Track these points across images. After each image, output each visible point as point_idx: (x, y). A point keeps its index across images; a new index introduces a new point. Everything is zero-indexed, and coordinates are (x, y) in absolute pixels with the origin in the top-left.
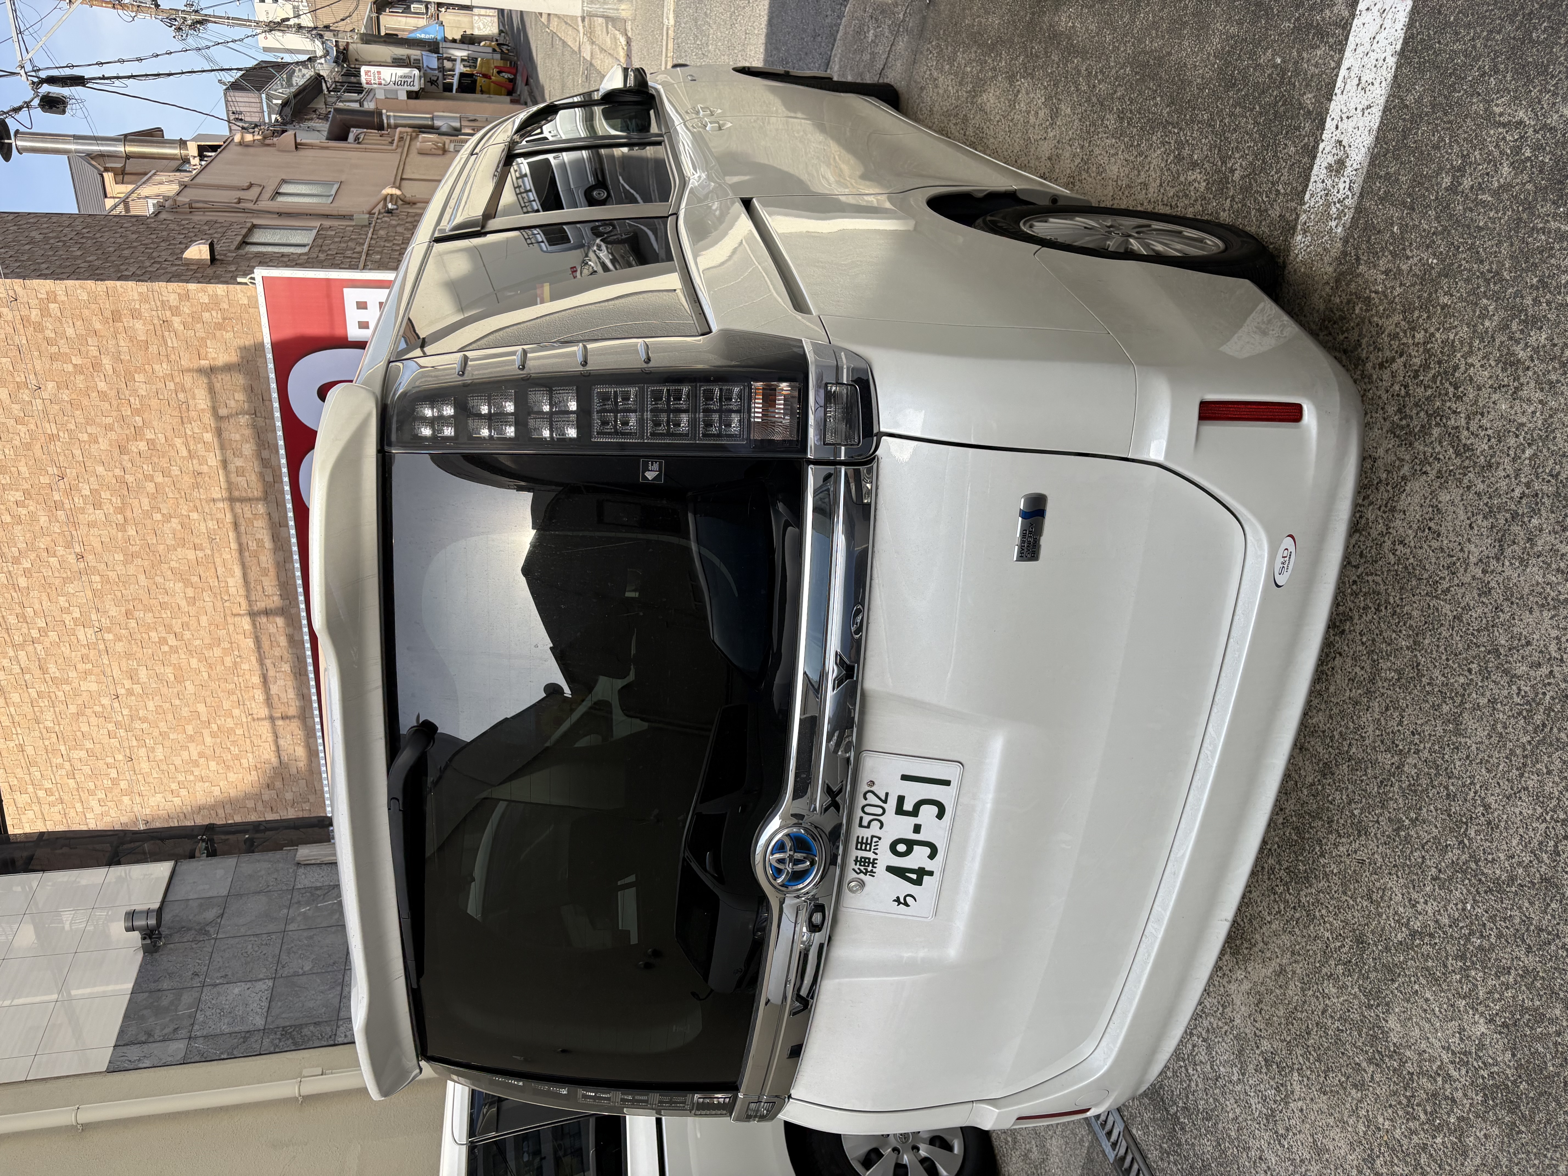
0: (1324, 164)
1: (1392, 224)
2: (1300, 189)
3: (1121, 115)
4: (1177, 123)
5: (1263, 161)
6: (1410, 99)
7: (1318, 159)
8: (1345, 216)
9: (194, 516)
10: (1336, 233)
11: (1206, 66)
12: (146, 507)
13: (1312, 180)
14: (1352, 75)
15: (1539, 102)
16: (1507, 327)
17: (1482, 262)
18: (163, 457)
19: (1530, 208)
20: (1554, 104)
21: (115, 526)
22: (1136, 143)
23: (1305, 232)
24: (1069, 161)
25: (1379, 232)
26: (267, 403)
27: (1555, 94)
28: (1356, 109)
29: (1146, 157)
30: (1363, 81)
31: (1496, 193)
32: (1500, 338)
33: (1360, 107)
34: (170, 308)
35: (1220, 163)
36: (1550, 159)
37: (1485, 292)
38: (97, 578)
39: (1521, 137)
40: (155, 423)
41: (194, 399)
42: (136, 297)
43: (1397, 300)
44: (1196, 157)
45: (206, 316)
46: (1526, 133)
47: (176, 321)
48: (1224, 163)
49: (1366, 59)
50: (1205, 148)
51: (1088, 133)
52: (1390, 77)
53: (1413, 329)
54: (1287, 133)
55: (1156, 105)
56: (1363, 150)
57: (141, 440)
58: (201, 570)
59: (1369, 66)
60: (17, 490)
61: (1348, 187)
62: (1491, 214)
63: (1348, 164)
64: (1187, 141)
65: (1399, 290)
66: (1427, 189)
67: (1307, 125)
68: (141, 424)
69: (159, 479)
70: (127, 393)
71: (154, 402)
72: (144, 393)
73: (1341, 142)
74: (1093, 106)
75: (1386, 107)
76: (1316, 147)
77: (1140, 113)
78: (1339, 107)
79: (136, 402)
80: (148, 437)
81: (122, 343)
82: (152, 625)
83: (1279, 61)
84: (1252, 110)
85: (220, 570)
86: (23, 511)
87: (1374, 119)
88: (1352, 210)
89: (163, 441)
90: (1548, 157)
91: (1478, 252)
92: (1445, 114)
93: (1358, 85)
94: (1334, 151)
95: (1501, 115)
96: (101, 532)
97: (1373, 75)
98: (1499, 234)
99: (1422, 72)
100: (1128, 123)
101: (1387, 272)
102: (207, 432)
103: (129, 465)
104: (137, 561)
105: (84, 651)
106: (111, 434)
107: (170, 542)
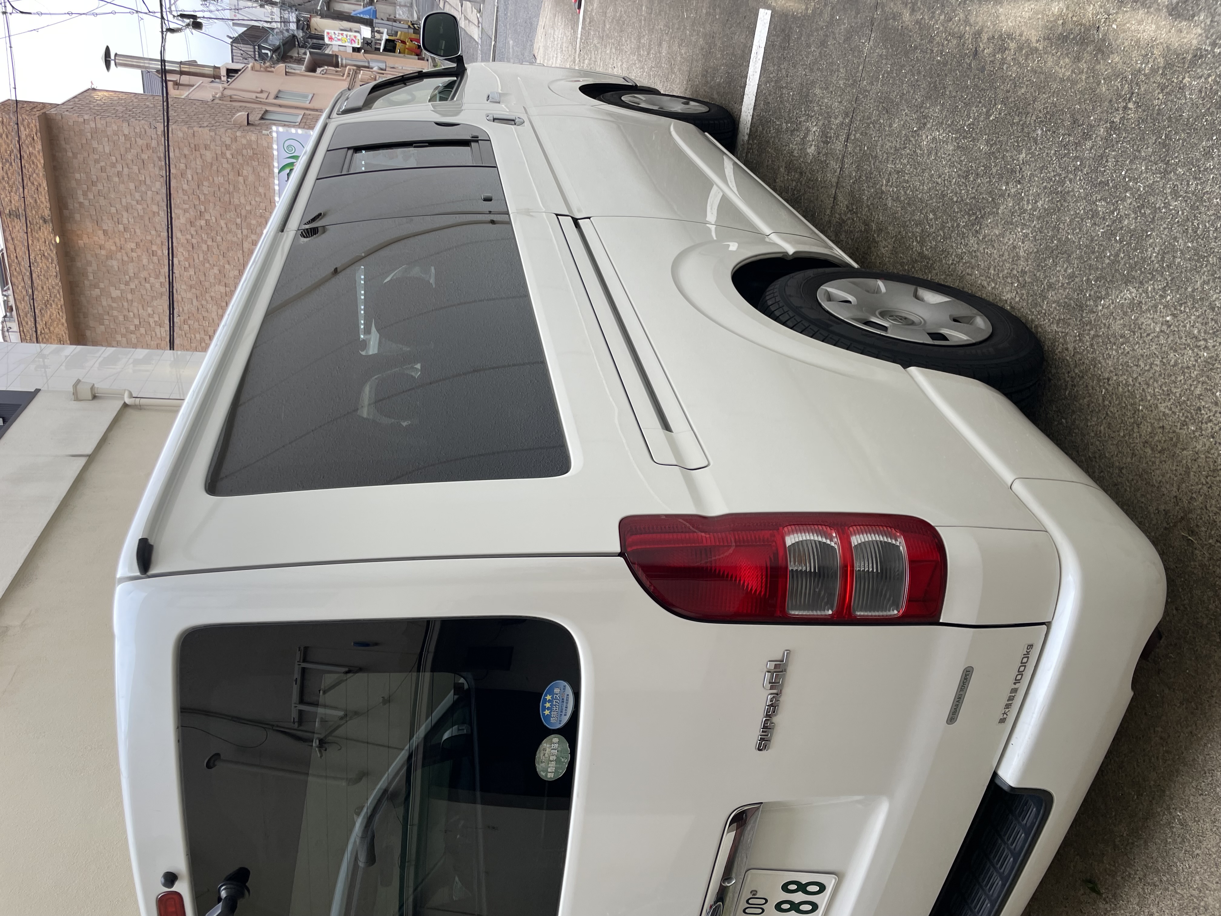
9: (227, 266)
12: (201, 258)
18: (213, 230)
26: (272, 204)
34: (226, 145)
40: (211, 211)
41: (233, 198)
42: (208, 138)
45: (244, 152)
47: (228, 154)
57: (203, 220)
60: (133, 242)
68: (203, 210)
69: (210, 243)
70: (198, 192)
71: (212, 198)
72: (207, 193)
79: (202, 198)
80: (206, 218)
81: (198, 163)
86: (134, 255)
89: (214, 221)
102: (238, 218)
103: (194, 233)
104: (194, 290)
105: (159, 342)
106: (187, 215)
107: (212, 280)
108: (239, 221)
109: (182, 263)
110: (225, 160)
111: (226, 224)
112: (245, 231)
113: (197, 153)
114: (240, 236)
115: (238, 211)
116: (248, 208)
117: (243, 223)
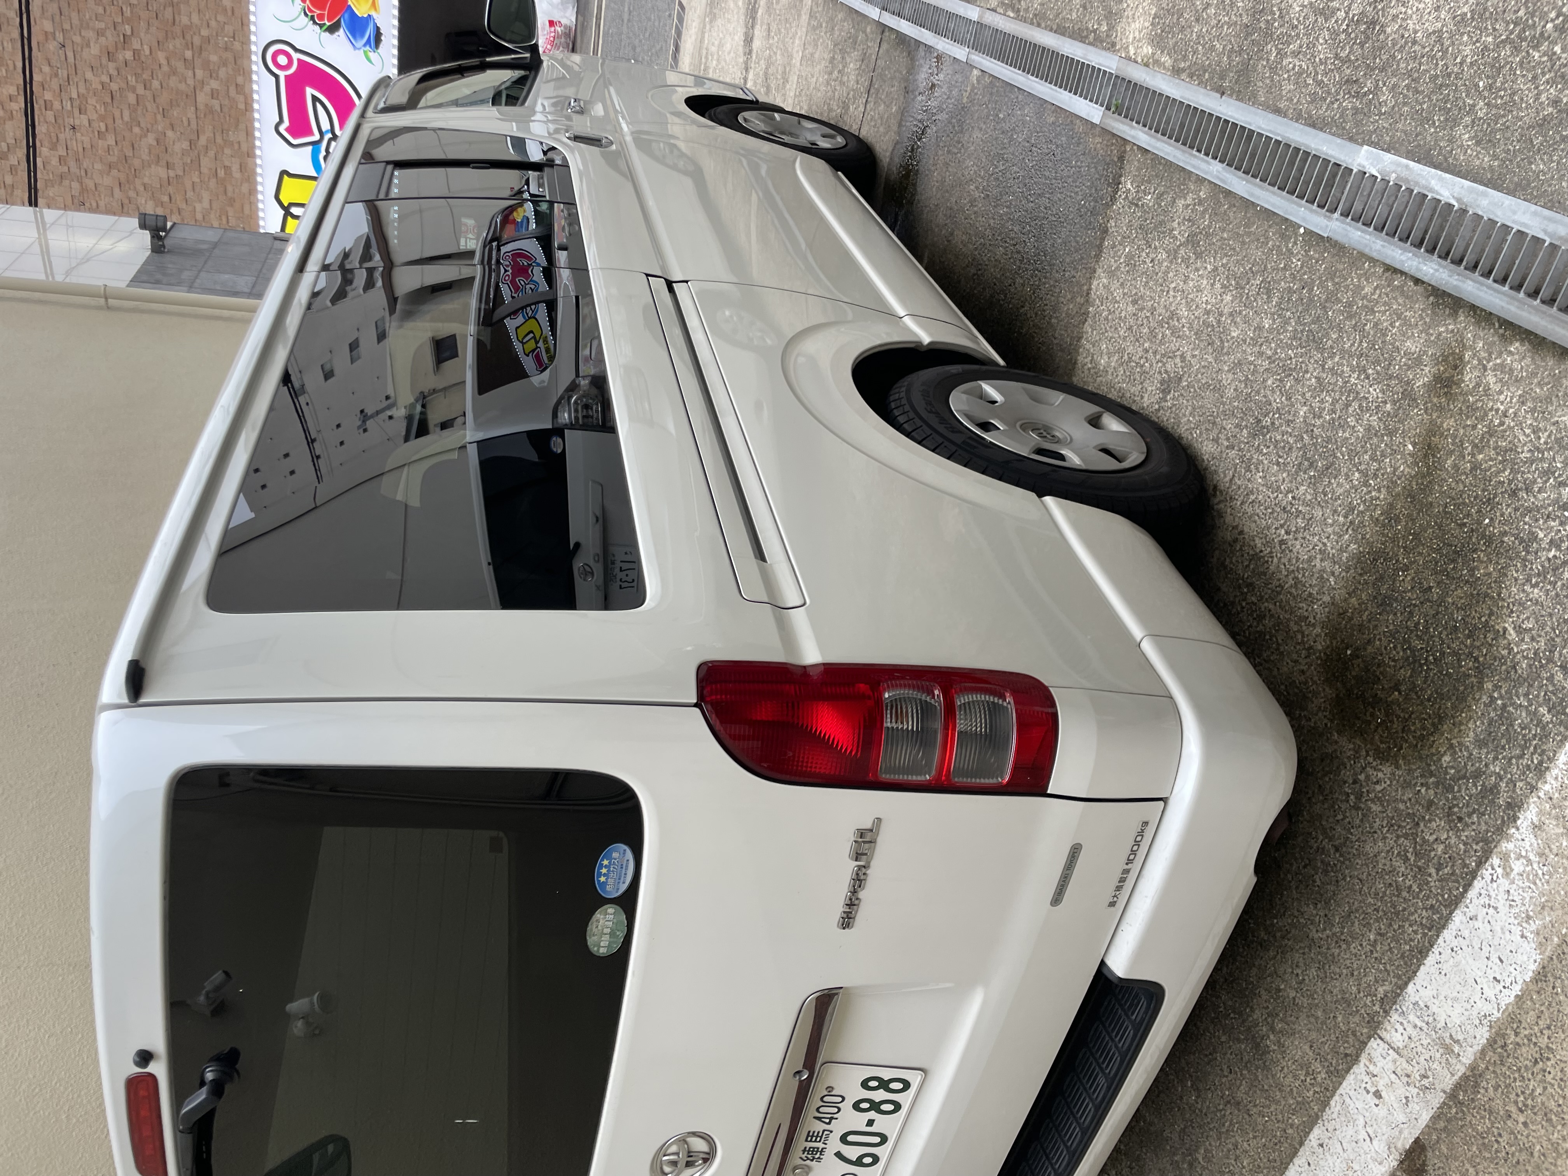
9: (170, 133)
12: (126, 118)
21: (96, 133)
26: (245, 28)
40: (142, 35)
41: (179, 14)
57: (129, 50)
58: (171, 189)
60: (12, 84)
68: (129, 32)
69: (140, 90)
71: (144, 15)
79: (127, 12)
80: (135, 47)
85: (190, 194)
89: (147, 52)
96: (83, 138)
102: (188, 49)
103: (115, 73)
104: (114, 172)
106: (102, 40)
107: (145, 157)
108: (188, 54)
109: (95, 125)
111: (168, 59)
112: (199, 73)
114: (190, 82)
115: (188, 37)
116: (205, 32)
117: (195, 59)
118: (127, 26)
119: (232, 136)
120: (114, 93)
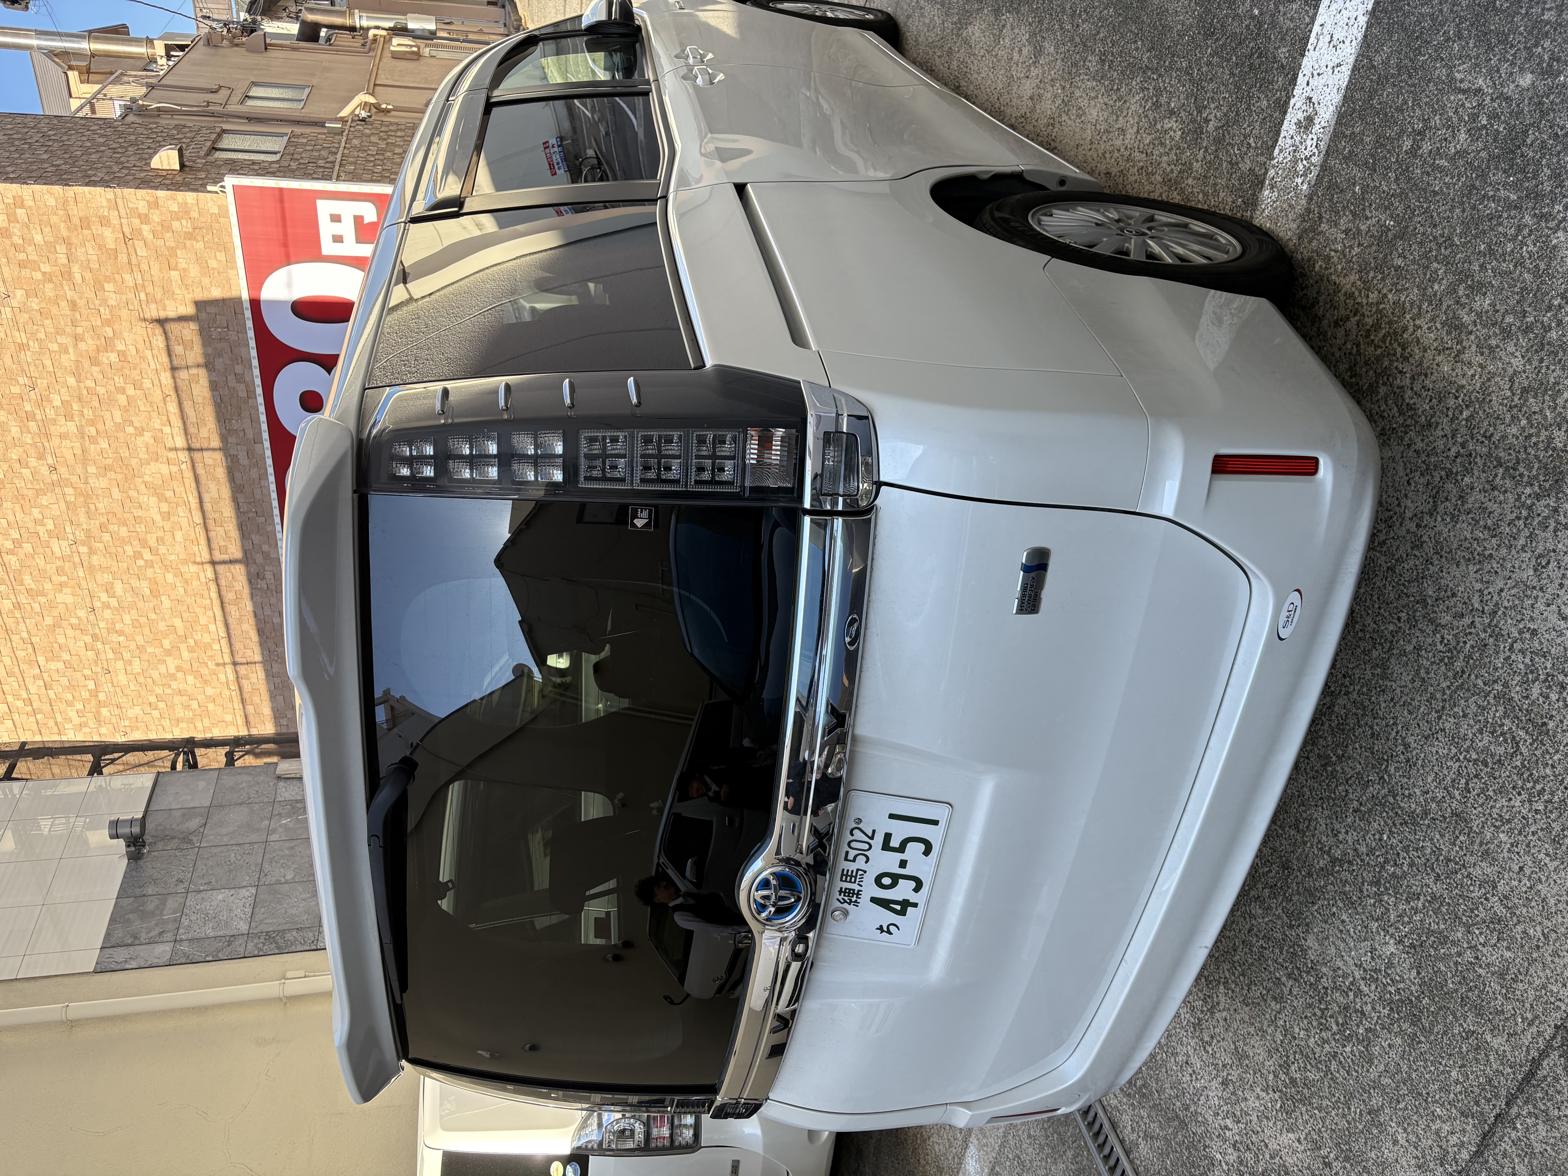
0: (1294, 120)
1: (1354, 184)
2: (1270, 143)
3: (1103, 58)
4: (1156, 69)
5: (1237, 112)
6: (1378, 60)
7: (1288, 114)
8: (1311, 172)
10: (1301, 190)
11: (1187, 12)
12: (118, 420)
13: (1282, 135)
14: (1325, 31)
15: (1498, 71)
16: (1455, 291)
17: (1435, 226)
18: (135, 369)
19: (1483, 176)
20: (1512, 74)
21: (87, 438)
22: (1115, 88)
23: (1272, 187)
24: (1050, 102)
25: (1342, 191)
27: (1513, 64)
28: (1327, 66)
29: (1125, 102)
30: (1335, 39)
31: (1452, 159)
32: (1448, 302)
33: (1331, 65)
34: (139, 216)
35: (1195, 113)
36: (1505, 128)
37: (1436, 256)
38: (70, 491)
39: (1479, 105)
40: (126, 334)
42: (105, 203)
43: (1354, 259)
44: (1173, 105)
45: (176, 225)
46: (1484, 100)
47: (146, 231)
48: (1199, 112)
49: (1338, 16)
50: (1182, 97)
51: (1070, 73)
52: (1360, 36)
53: (1368, 289)
54: (1260, 87)
55: (1137, 49)
56: (1332, 108)
57: (112, 351)
59: (1340, 24)
61: (1315, 144)
62: (1447, 180)
63: (1316, 121)
64: (1165, 88)
65: (1357, 250)
66: (1389, 152)
67: (1280, 79)
68: (111, 335)
69: (131, 391)
70: (97, 302)
71: (124, 313)
72: (114, 303)
73: (1310, 99)
74: (1076, 46)
75: (1354, 66)
76: (1287, 103)
77: (1121, 56)
78: (1311, 63)
79: (105, 313)
80: (119, 348)
81: (91, 251)
82: (127, 539)
83: (1256, 12)
84: (1228, 61)
87: (1343, 77)
88: (1318, 168)
89: (134, 352)
90: (1503, 126)
91: (1432, 217)
92: (1410, 77)
93: (1330, 42)
94: (1304, 107)
95: (1461, 81)
96: (73, 444)
97: (1344, 34)
98: (1453, 200)
99: (1390, 34)
100: (1109, 66)
101: (1346, 232)
102: (179, 344)
103: (100, 377)
104: (111, 474)
105: (59, 563)
106: (82, 345)
107: (143, 455)
110: (141, 243)
113: (86, 232)
117: (188, 353)
118: (107, 329)
119: (235, 425)
120: (101, 397)
